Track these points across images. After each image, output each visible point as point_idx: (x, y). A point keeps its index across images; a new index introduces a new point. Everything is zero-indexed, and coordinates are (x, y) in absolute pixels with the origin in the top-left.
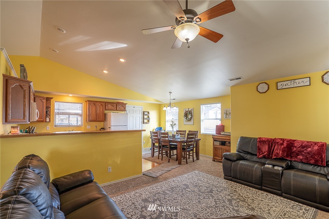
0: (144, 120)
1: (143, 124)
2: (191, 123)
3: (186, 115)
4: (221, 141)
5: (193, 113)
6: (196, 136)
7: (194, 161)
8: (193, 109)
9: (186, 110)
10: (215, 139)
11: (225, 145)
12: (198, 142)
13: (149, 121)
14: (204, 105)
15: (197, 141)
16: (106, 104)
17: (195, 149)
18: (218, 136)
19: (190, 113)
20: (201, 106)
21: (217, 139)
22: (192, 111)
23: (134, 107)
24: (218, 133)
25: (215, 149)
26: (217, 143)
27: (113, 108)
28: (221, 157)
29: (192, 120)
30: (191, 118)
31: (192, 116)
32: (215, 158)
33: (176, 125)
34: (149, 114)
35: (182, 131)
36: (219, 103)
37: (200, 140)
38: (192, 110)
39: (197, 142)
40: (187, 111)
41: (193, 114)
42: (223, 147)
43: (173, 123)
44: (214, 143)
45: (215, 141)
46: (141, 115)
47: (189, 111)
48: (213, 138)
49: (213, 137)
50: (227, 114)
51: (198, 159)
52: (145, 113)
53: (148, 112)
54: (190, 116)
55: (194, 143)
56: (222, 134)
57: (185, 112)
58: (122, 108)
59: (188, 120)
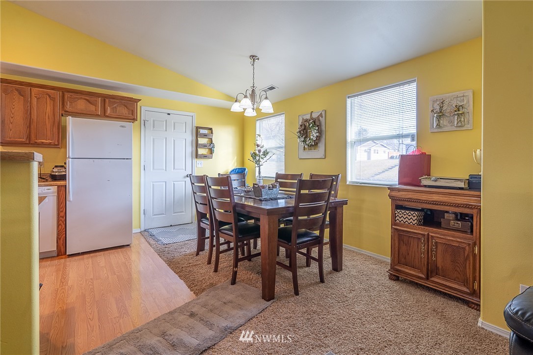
0: (199, 149)
1: (195, 160)
2: (319, 152)
3: (304, 131)
4: (422, 210)
5: (323, 123)
6: (330, 189)
7: (322, 281)
8: (323, 113)
9: (303, 119)
10: (400, 203)
11: (438, 225)
12: (339, 210)
13: (211, 151)
14: (357, 95)
15: (336, 208)
16: (67, 95)
17: (327, 231)
18: (410, 193)
19: (316, 123)
20: (349, 101)
21: (406, 204)
22: (322, 120)
23: (169, 114)
24: (406, 180)
25: (400, 237)
26: (410, 219)
27: (92, 108)
28: (425, 270)
29: (321, 145)
30: (319, 138)
31: (320, 131)
32: (397, 270)
33: (268, 157)
34: (212, 133)
35: (289, 177)
36: (409, 83)
37: (345, 203)
38: (321, 115)
39: (336, 210)
40: (306, 121)
41: (323, 128)
42: (433, 232)
43: (259, 151)
44: (394, 216)
45: (398, 207)
46: (189, 137)
47: (312, 118)
48: (390, 196)
49: (394, 194)
50: (441, 115)
51: (337, 267)
52: (202, 131)
53: (211, 129)
54: (314, 134)
55: (325, 214)
56: (425, 182)
57: (300, 123)
58: (124, 111)
59: (311, 146)
